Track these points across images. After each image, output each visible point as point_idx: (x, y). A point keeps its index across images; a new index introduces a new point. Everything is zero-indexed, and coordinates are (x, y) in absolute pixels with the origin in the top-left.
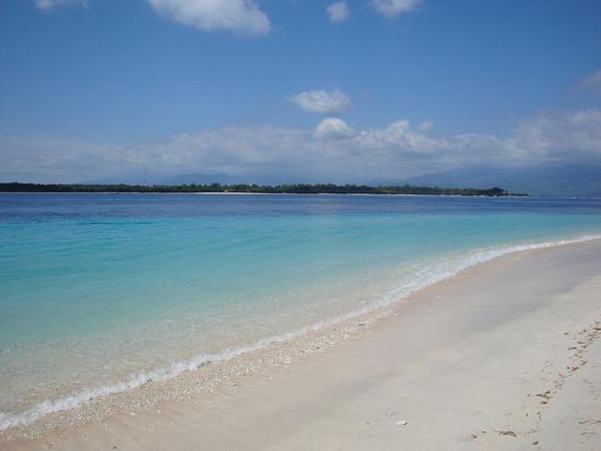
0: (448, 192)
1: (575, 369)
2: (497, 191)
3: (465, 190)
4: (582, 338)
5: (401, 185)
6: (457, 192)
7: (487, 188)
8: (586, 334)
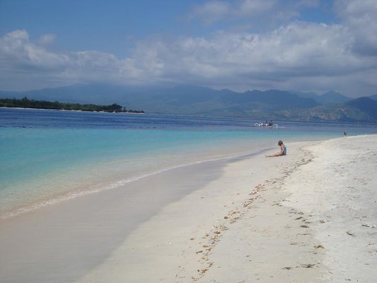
0: (68, 107)
1: (204, 271)
2: (115, 108)
3: (85, 106)
4: (207, 242)
5: (20, 98)
6: (78, 107)
7: (107, 104)
8: (208, 238)
